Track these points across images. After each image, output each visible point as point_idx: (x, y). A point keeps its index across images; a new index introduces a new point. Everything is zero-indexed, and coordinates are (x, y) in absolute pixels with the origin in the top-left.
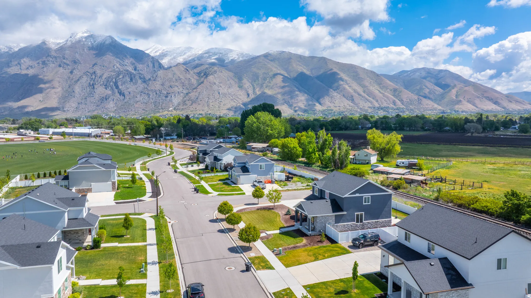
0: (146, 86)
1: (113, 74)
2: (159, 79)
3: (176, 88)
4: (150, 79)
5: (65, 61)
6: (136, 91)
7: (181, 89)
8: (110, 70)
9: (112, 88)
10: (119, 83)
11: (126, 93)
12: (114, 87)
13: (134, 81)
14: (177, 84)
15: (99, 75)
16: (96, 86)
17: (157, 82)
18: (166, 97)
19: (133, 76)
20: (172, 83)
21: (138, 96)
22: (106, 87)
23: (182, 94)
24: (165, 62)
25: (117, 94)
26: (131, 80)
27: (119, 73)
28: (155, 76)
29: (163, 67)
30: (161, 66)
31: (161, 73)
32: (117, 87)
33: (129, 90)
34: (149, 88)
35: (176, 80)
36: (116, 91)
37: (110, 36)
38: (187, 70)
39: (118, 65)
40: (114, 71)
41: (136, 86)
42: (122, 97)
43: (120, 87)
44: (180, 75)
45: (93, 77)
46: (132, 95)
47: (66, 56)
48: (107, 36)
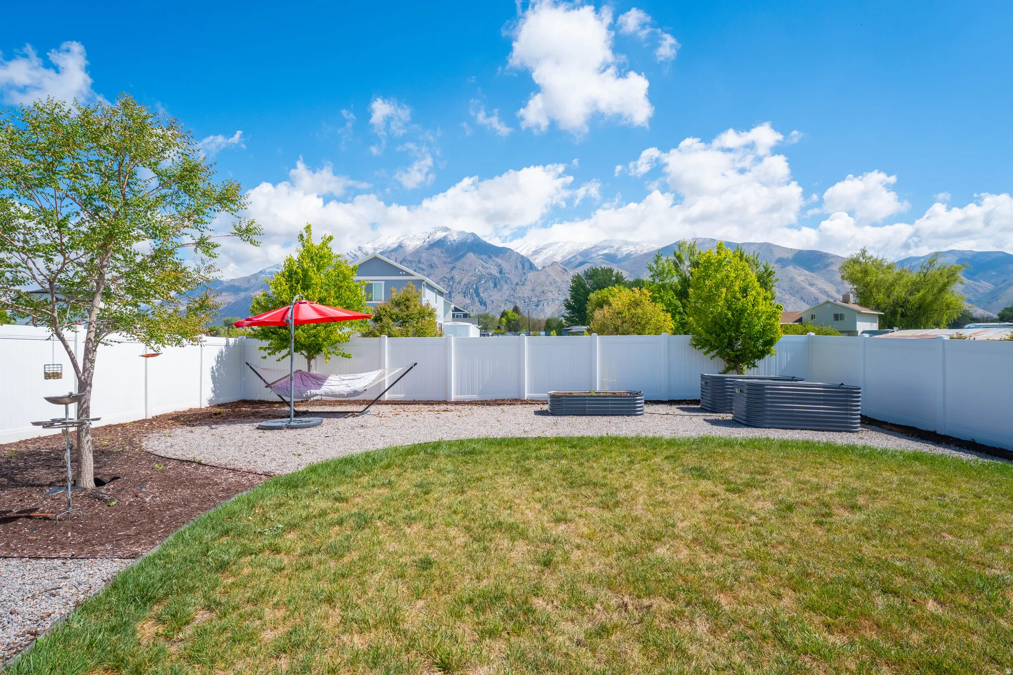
0: (512, 292)
1: (474, 278)
2: (528, 283)
3: (549, 294)
4: (517, 284)
5: (420, 265)
6: (500, 299)
7: (556, 295)
8: (470, 274)
9: (472, 297)
10: (481, 290)
11: (488, 302)
12: (475, 295)
13: (498, 287)
14: (551, 289)
15: (457, 281)
16: (453, 295)
17: (526, 287)
18: (537, 306)
19: (497, 280)
20: (546, 288)
21: (502, 305)
22: (465, 294)
23: (557, 302)
24: (538, 261)
25: (478, 304)
26: (495, 286)
27: (480, 278)
28: (523, 279)
29: (535, 268)
30: (532, 267)
31: (531, 275)
32: (478, 295)
33: (492, 298)
34: (516, 295)
35: (551, 283)
36: (477, 299)
37: (472, 234)
38: (565, 270)
39: (480, 267)
40: (475, 274)
41: (501, 293)
42: (483, 307)
43: (482, 295)
44: (555, 277)
45: (451, 283)
46: (495, 304)
47: (423, 260)
48: (469, 234)
